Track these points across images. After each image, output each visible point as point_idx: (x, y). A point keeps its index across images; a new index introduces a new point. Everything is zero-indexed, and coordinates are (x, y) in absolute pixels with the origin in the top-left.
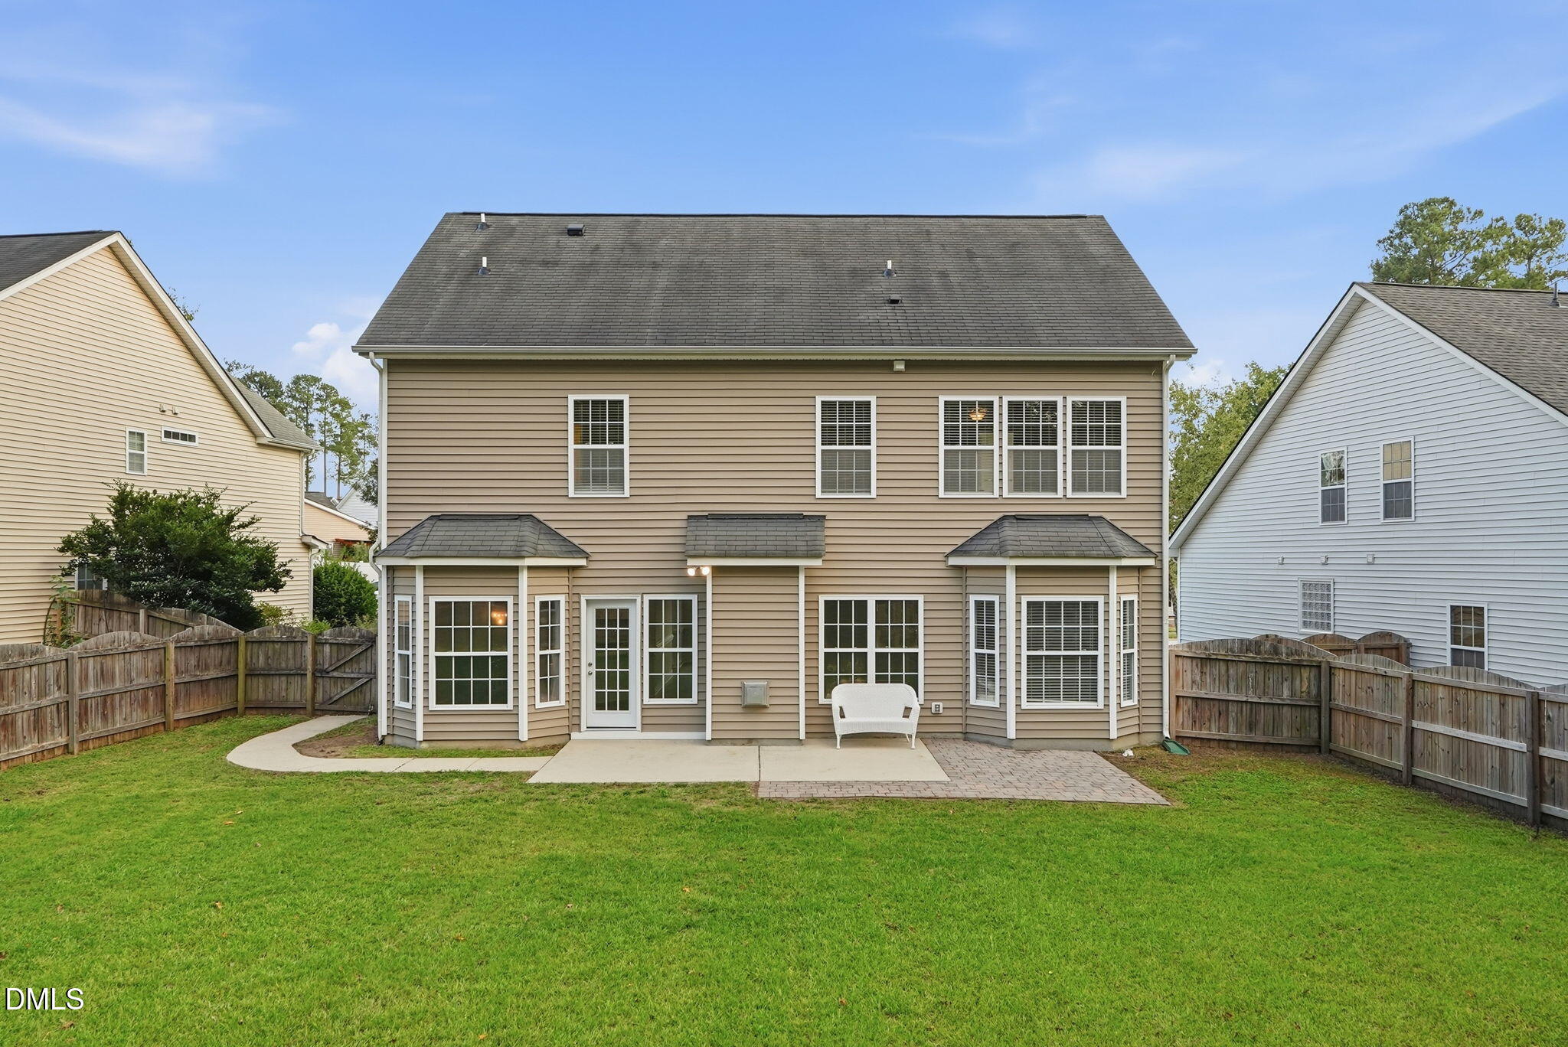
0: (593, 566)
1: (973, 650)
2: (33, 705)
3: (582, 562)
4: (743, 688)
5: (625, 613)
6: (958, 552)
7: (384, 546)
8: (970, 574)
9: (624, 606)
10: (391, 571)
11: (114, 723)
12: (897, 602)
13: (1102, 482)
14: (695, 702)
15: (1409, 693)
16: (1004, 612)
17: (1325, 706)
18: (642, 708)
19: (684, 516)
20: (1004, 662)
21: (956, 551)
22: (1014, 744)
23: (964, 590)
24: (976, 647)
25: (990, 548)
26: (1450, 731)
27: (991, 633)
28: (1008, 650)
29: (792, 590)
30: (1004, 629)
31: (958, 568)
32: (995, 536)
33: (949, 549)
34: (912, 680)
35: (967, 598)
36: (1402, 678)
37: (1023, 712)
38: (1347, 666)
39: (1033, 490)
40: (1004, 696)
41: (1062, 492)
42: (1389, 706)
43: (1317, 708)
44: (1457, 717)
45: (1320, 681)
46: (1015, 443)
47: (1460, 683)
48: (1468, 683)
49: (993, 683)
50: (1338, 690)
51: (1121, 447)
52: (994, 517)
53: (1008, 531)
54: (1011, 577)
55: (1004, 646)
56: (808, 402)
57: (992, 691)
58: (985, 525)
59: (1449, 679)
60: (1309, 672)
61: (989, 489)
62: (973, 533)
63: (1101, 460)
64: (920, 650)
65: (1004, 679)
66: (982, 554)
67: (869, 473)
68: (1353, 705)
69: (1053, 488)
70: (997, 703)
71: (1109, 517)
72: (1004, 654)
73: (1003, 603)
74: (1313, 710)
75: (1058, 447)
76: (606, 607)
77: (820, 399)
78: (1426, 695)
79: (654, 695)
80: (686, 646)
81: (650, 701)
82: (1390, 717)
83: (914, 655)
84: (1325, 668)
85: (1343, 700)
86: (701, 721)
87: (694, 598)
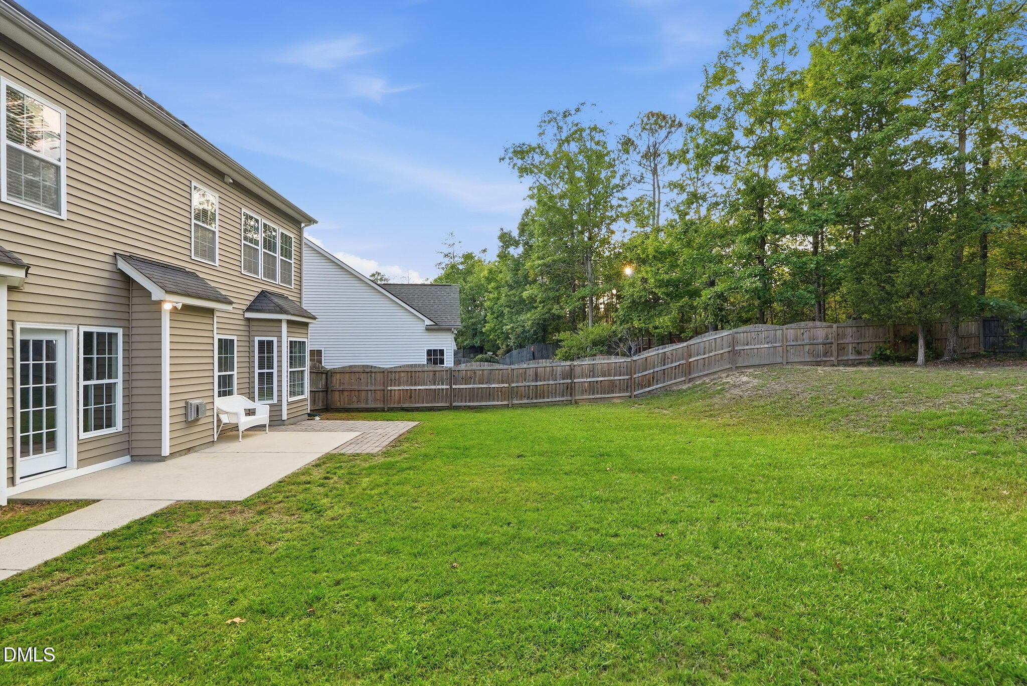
1: (257, 371)
4: (187, 403)
5: (51, 346)
8: (254, 324)
9: (51, 338)
12: (226, 340)
13: (286, 279)
14: (121, 429)
15: (386, 377)
16: (280, 346)
17: (330, 390)
18: (78, 444)
19: (111, 252)
20: (280, 376)
21: (250, 309)
22: (286, 423)
23: (252, 333)
24: (259, 369)
25: (273, 308)
26: (408, 388)
27: (270, 359)
28: (283, 369)
29: (209, 327)
30: (280, 356)
31: (248, 320)
32: (269, 302)
33: (245, 308)
34: (230, 393)
35: (252, 338)
36: (383, 372)
37: (289, 404)
38: (343, 371)
39: (269, 278)
40: (280, 396)
41: (278, 281)
42: (371, 384)
43: (327, 391)
44: (411, 382)
45: (327, 379)
46: (265, 248)
47: (413, 370)
48: (417, 369)
49: (271, 390)
50: (336, 382)
51: (292, 262)
52: (260, 290)
53: (276, 300)
54: (284, 326)
55: (280, 366)
56: (188, 183)
57: (270, 394)
58: (256, 294)
59: (407, 369)
60: (324, 376)
61: (257, 273)
62: (252, 299)
63: (286, 266)
64: (235, 373)
65: (280, 386)
66: (270, 312)
67: (214, 248)
68: (346, 387)
69: (274, 278)
70: (275, 401)
71: (290, 298)
72: (280, 371)
73: (280, 342)
74: (325, 393)
75: (276, 255)
76: (31, 338)
77: (194, 184)
78: (395, 377)
79: (86, 430)
80: (110, 377)
81: (84, 436)
82: (373, 388)
83: (231, 376)
84: (329, 374)
85: (340, 386)
86: (126, 446)
87: (120, 332)
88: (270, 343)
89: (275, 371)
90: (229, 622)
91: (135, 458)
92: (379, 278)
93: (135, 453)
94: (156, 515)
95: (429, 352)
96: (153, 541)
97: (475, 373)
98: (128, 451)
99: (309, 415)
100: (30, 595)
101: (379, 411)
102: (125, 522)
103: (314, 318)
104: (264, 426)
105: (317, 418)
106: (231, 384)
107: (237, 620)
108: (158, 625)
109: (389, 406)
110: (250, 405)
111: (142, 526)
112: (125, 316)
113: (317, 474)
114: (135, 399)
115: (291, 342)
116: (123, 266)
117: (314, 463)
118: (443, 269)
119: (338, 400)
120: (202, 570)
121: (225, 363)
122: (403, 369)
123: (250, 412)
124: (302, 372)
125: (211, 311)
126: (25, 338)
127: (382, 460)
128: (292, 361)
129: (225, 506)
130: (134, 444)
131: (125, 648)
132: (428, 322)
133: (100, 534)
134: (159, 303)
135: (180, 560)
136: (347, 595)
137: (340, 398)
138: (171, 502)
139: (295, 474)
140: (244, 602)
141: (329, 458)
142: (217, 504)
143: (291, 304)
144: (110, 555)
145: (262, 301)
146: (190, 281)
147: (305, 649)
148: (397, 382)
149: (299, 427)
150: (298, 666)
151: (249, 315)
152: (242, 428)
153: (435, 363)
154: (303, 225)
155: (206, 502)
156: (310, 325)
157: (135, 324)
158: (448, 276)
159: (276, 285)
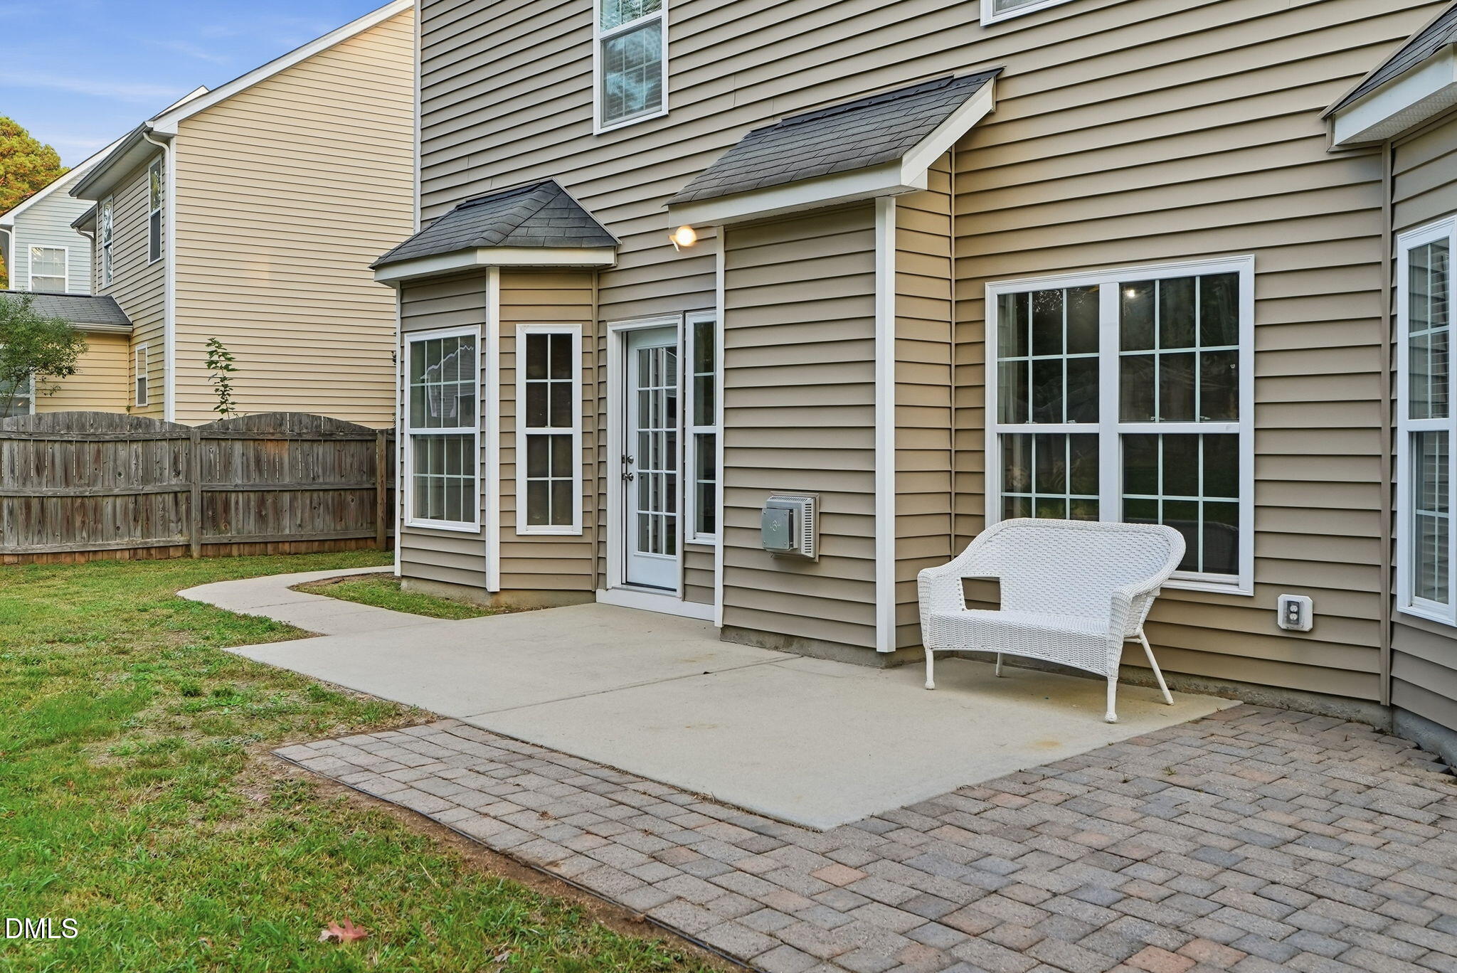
1: (1405, 427)
2: (131, 489)
3: (607, 258)
5: (673, 353)
6: (1361, 94)
11: (279, 527)
18: (684, 551)
24: (1412, 413)
64: (1242, 427)
76: (649, 344)
126: (643, 346)
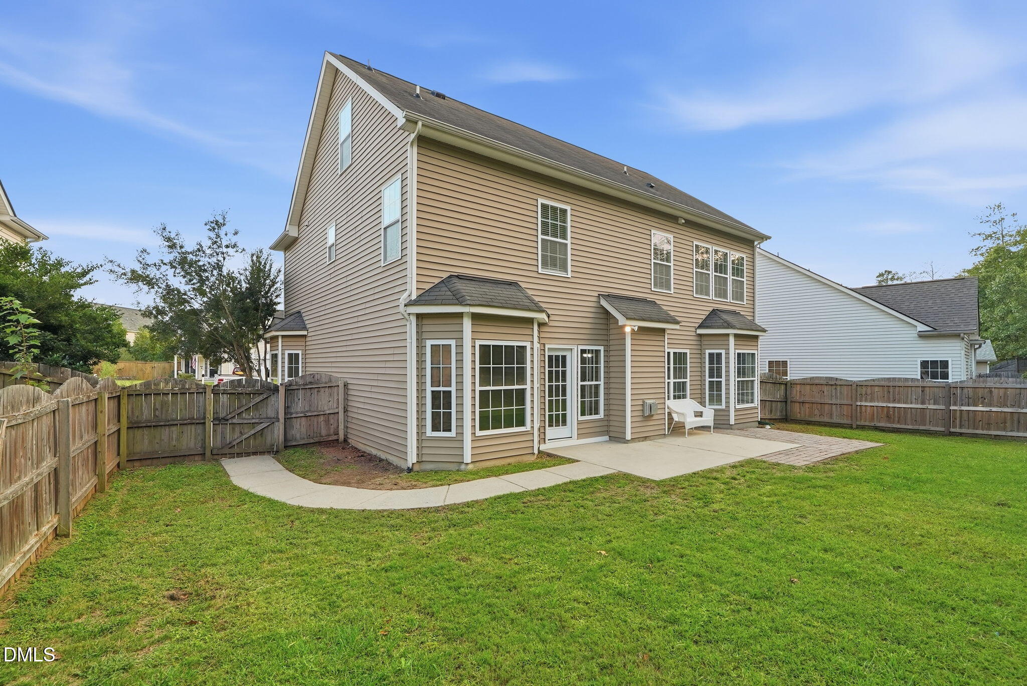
0: (551, 324)
1: (708, 379)
4: (643, 402)
5: (564, 357)
6: (700, 327)
7: (414, 297)
8: (705, 338)
9: (564, 354)
10: (420, 319)
12: (680, 353)
13: (738, 296)
14: (603, 417)
15: (854, 392)
16: (727, 358)
17: (789, 401)
18: (578, 423)
19: (596, 294)
20: (728, 385)
21: (701, 326)
22: (733, 427)
23: (704, 347)
24: (710, 377)
25: (721, 324)
26: (884, 405)
27: (719, 370)
28: (731, 379)
29: (661, 344)
30: (727, 367)
31: (700, 335)
32: (718, 319)
33: (697, 325)
34: (684, 397)
35: (703, 351)
36: (849, 385)
37: (736, 410)
38: (804, 383)
39: (720, 297)
40: (728, 402)
41: (730, 299)
42: (836, 398)
43: (786, 402)
44: (889, 398)
45: (786, 390)
46: (716, 271)
47: (891, 384)
48: (897, 384)
49: (719, 396)
50: (796, 393)
51: (744, 280)
52: (711, 309)
53: (725, 316)
54: (732, 340)
55: (728, 376)
56: (648, 232)
57: (719, 401)
58: (707, 313)
59: (883, 383)
60: (783, 387)
61: (708, 294)
62: (704, 317)
63: (739, 285)
64: (688, 380)
65: (728, 393)
66: (719, 327)
67: (670, 280)
68: (807, 399)
69: (725, 297)
70: (723, 406)
71: (742, 313)
72: (728, 380)
73: (727, 354)
74: (784, 403)
75: (728, 276)
76: (554, 354)
77: (653, 232)
78: (866, 392)
79: (583, 414)
80: (597, 380)
81: (581, 418)
82: (838, 402)
83: (684, 383)
84: (789, 384)
85: (800, 397)
86: (605, 429)
87: (602, 348)
88: (719, 355)
89: (723, 380)
90: (598, 552)
91: (613, 439)
92: (890, 277)
93: (612, 434)
94: (602, 477)
95: (924, 364)
96: (593, 493)
97: (991, 392)
98: (607, 432)
99: (760, 423)
100: (526, 503)
101: (845, 428)
102: (584, 477)
103: (764, 331)
104: (710, 427)
105: (768, 427)
106: (684, 390)
107: (603, 552)
108: (566, 539)
109: (858, 423)
110: (700, 408)
111: (591, 482)
112: (605, 338)
113: (728, 473)
114: (611, 397)
115: (739, 354)
116: (604, 303)
117: (732, 465)
118: (982, 255)
119: (797, 411)
120: (605, 517)
121: (680, 371)
122: (876, 383)
123: (699, 414)
124: (753, 381)
125: (663, 330)
126: (551, 354)
127: (801, 473)
128: (741, 372)
129: (645, 482)
130: (611, 429)
131: (546, 545)
132: (921, 327)
133: (568, 480)
134: (623, 326)
135: (598, 508)
136: (681, 566)
137: (800, 409)
138: (614, 471)
139: (711, 471)
140: (615, 544)
141: (750, 462)
142: (639, 479)
143: (741, 319)
144: (568, 494)
145: (713, 318)
146: (648, 308)
147: (629, 586)
148: (869, 397)
149: (743, 432)
150: (619, 594)
151: (700, 331)
152: (687, 427)
153: (935, 376)
154: (756, 243)
155: (635, 476)
156: (760, 338)
157: (611, 343)
158: (988, 264)
159: (728, 303)
